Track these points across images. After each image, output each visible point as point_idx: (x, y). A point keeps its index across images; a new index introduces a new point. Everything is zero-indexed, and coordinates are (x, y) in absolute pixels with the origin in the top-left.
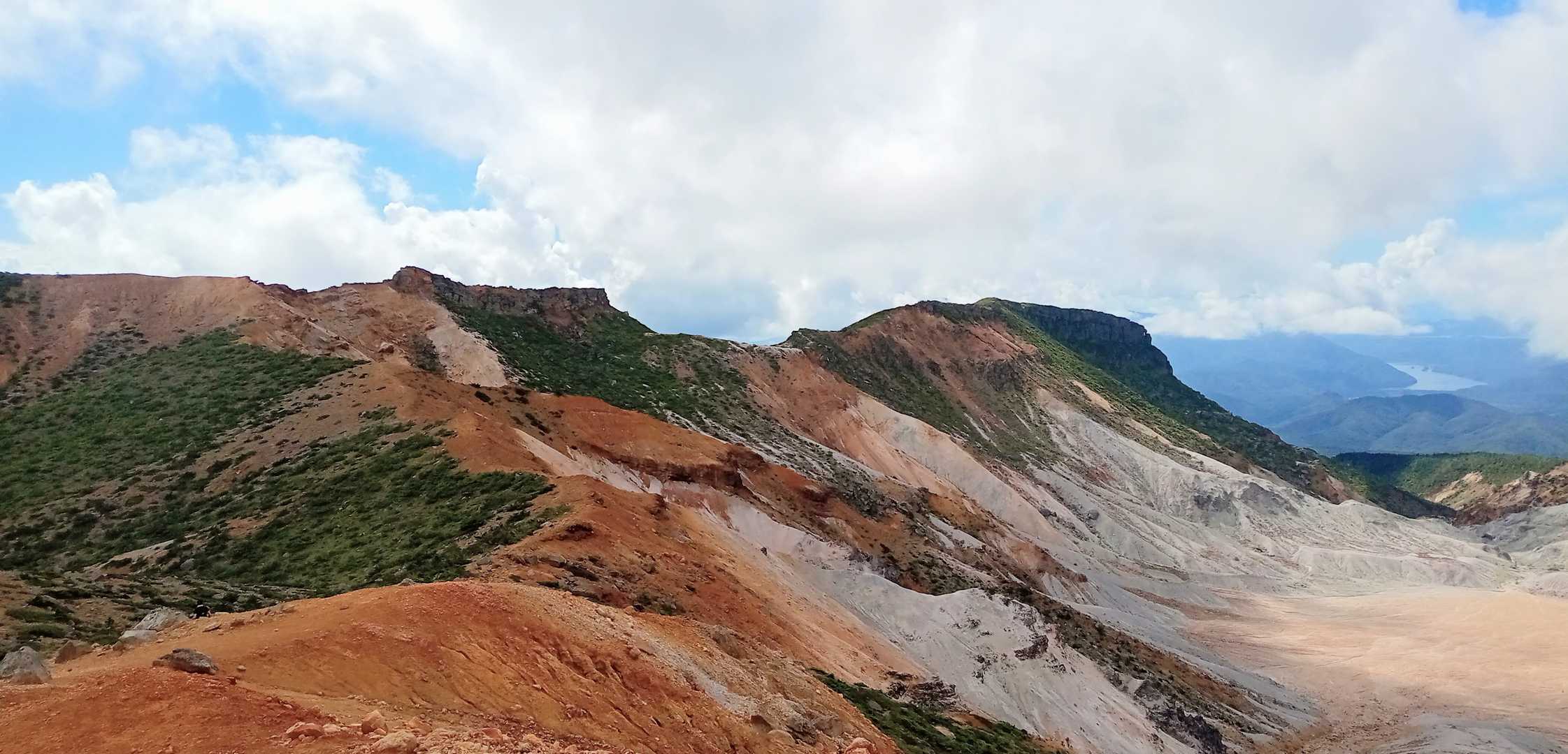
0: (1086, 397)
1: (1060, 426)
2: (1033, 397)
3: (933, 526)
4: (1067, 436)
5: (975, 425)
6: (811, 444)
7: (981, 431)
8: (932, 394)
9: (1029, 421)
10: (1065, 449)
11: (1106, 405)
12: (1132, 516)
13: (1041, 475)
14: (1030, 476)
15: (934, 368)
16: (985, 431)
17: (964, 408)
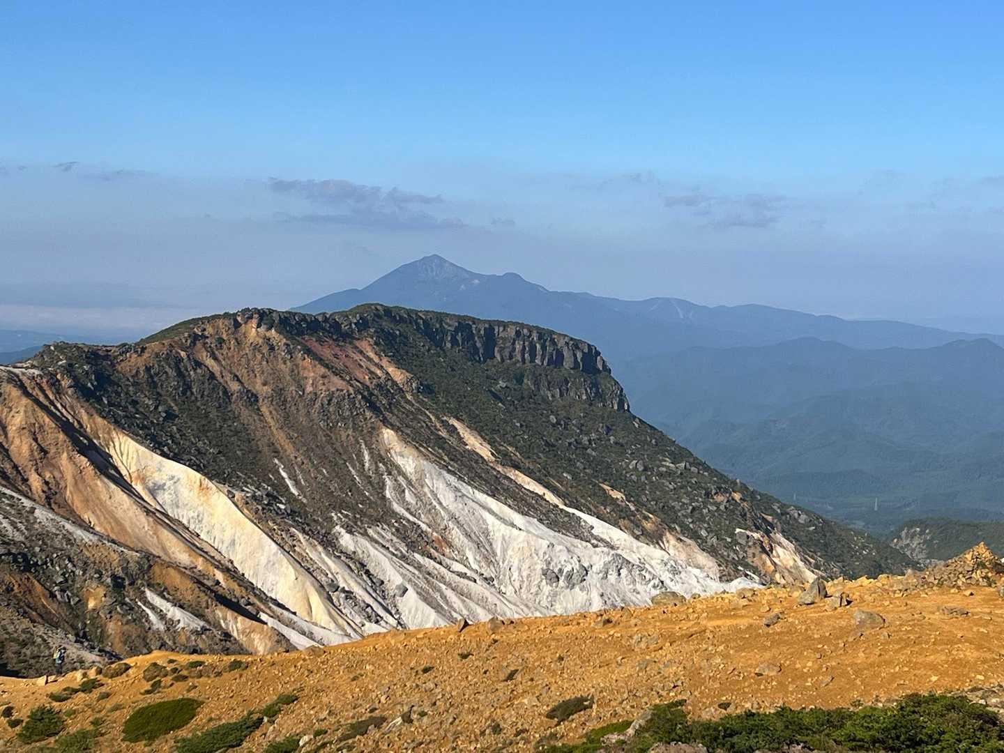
0: (460, 439)
1: (400, 479)
2: (374, 439)
3: (146, 603)
4: (407, 491)
5: (284, 474)
6: (12, 497)
7: (288, 482)
8: (236, 433)
9: (362, 472)
10: (397, 507)
11: (485, 451)
12: (449, 593)
13: (347, 541)
14: (329, 543)
15: (252, 399)
16: (297, 483)
17: (276, 452)
